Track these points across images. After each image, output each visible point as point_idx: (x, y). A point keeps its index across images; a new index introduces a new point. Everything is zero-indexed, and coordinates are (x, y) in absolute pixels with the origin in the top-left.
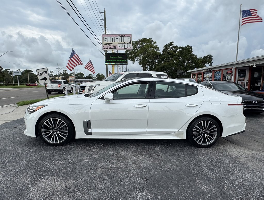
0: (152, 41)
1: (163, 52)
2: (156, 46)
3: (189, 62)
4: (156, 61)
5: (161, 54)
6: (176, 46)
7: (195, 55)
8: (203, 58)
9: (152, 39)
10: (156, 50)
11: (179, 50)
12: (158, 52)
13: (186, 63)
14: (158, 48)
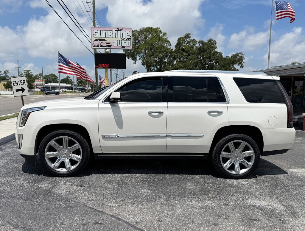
0: (160, 31)
1: (175, 47)
2: (166, 39)
3: (212, 62)
4: (166, 60)
5: (173, 50)
6: (194, 39)
7: (220, 53)
8: (230, 56)
9: (160, 29)
10: (165, 45)
11: (197, 45)
12: (169, 47)
13: (208, 64)
14: (169, 42)
